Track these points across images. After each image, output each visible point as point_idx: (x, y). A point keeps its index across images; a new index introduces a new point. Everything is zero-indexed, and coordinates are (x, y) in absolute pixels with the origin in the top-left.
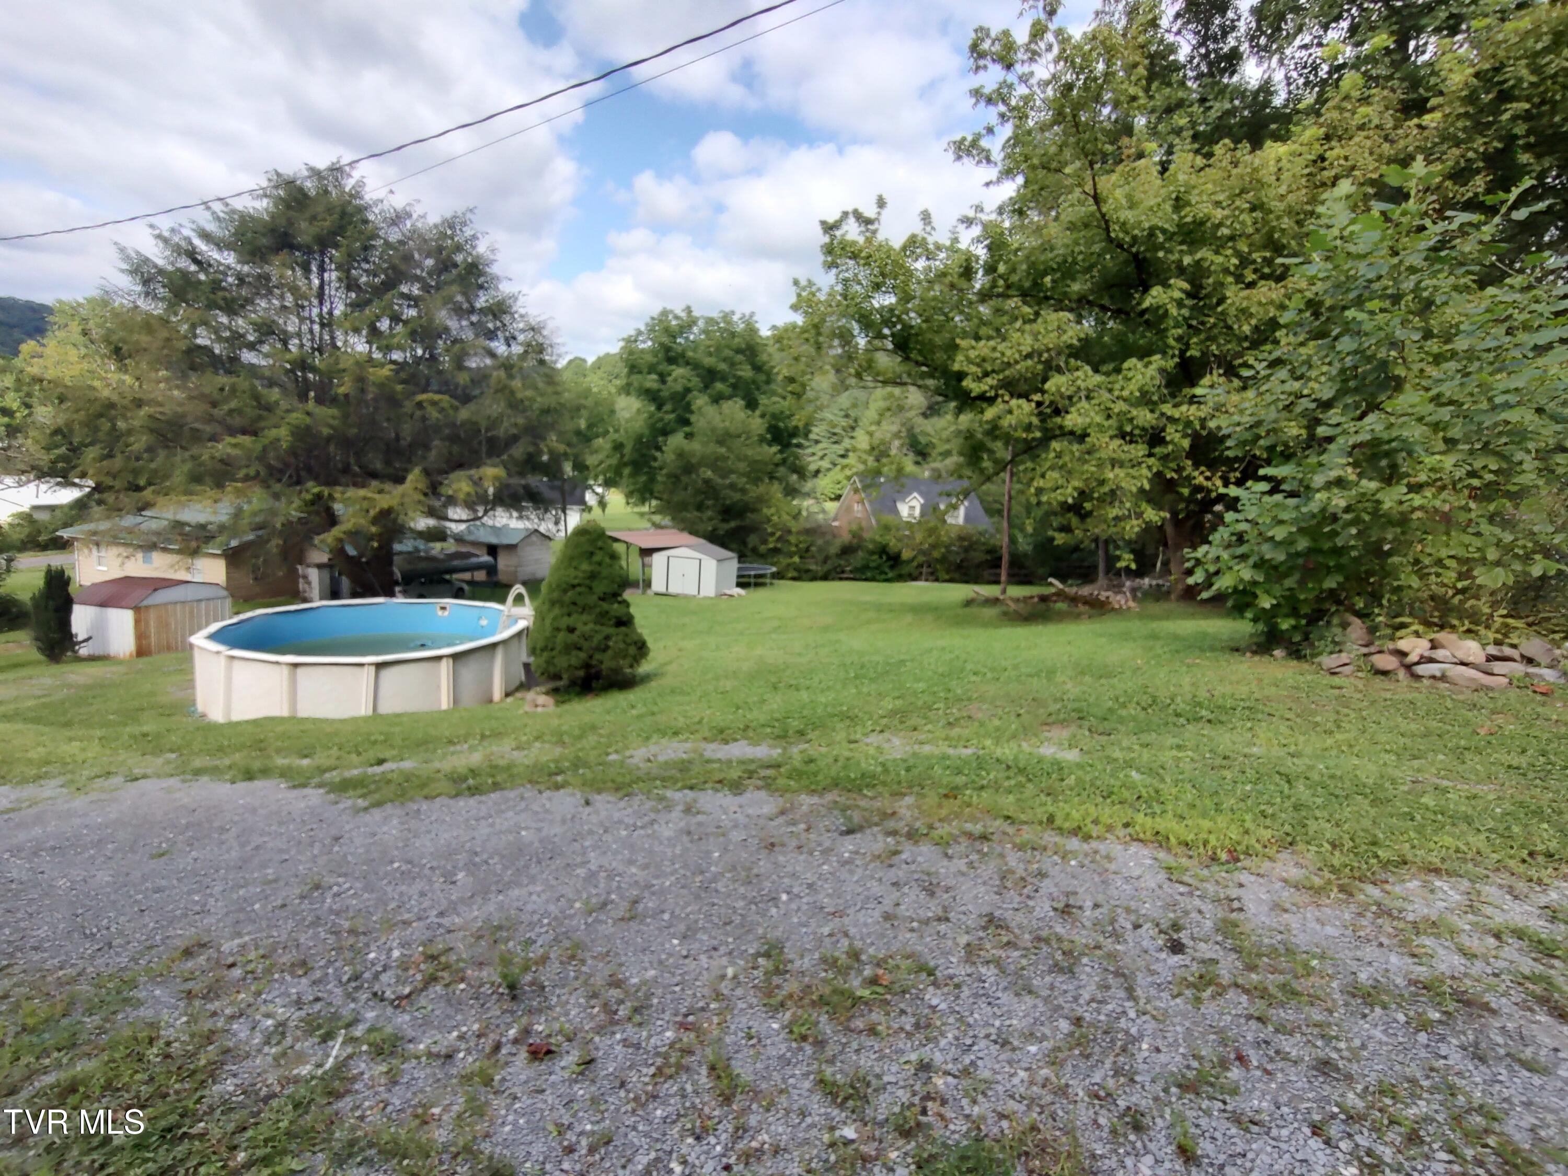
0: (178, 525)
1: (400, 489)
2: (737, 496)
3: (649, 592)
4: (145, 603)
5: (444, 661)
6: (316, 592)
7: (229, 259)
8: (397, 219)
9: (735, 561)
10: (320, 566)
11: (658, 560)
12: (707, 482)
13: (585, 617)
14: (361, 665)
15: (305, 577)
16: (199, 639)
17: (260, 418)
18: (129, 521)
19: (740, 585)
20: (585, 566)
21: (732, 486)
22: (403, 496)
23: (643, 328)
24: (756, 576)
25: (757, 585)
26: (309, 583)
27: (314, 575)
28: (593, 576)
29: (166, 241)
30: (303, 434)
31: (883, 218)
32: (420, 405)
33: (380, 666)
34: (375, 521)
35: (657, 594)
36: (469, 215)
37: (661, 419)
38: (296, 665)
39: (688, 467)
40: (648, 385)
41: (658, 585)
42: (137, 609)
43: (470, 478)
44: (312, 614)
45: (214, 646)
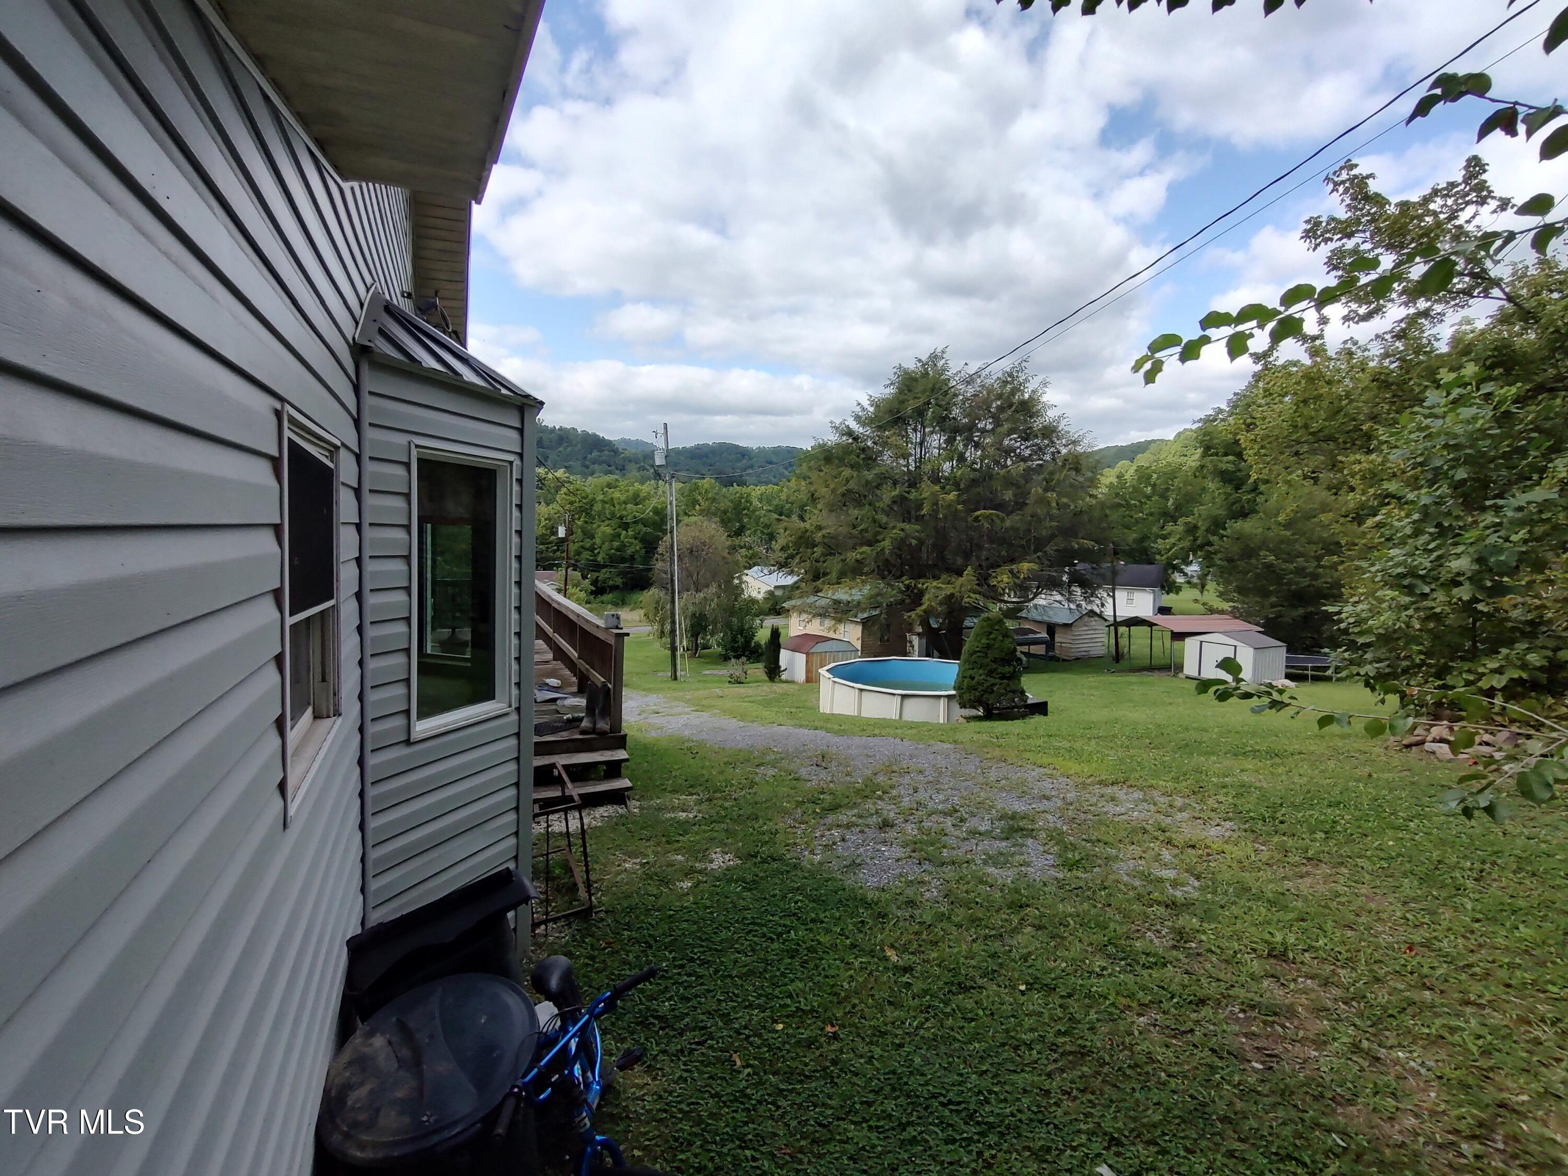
0: (837, 602)
1: (961, 580)
2: (1305, 582)
3: (1180, 675)
4: (813, 650)
5: (942, 699)
6: (917, 653)
7: (867, 431)
8: (969, 381)
9: (1285, 649)
10: (919, 634)
11: (1191, 645)
12: (1269, 566)
13: (981, 671)
14: (894, 694)
15: (911, 642)
16: (823, 671)
17: (879, 533)
18: (812, 599)
19: (1288, 676)
20: (984, 641)
21: (1300, 571)
22: (961, 586)
23: (1224, 406)
24: (1314, 669)
25: (1316, 679)
26: (913, 647)
27: (916, 640)
28: (988, 647)
29: (837, 428)
30: (901, 544)
31: (1325, 333)
32: (977, 519)
33: (904, 697)
34: (941, 604)
35: (1188, 677)
36: (1024, 364)
37: (1239, 500)
38: (861, 690)
39: (1249, 552)
40: (1224, 466)
41: (1190, 669)
42: (807, 654)
43: (1011, 571)
44: (886, 663)
45: (828, 675)
